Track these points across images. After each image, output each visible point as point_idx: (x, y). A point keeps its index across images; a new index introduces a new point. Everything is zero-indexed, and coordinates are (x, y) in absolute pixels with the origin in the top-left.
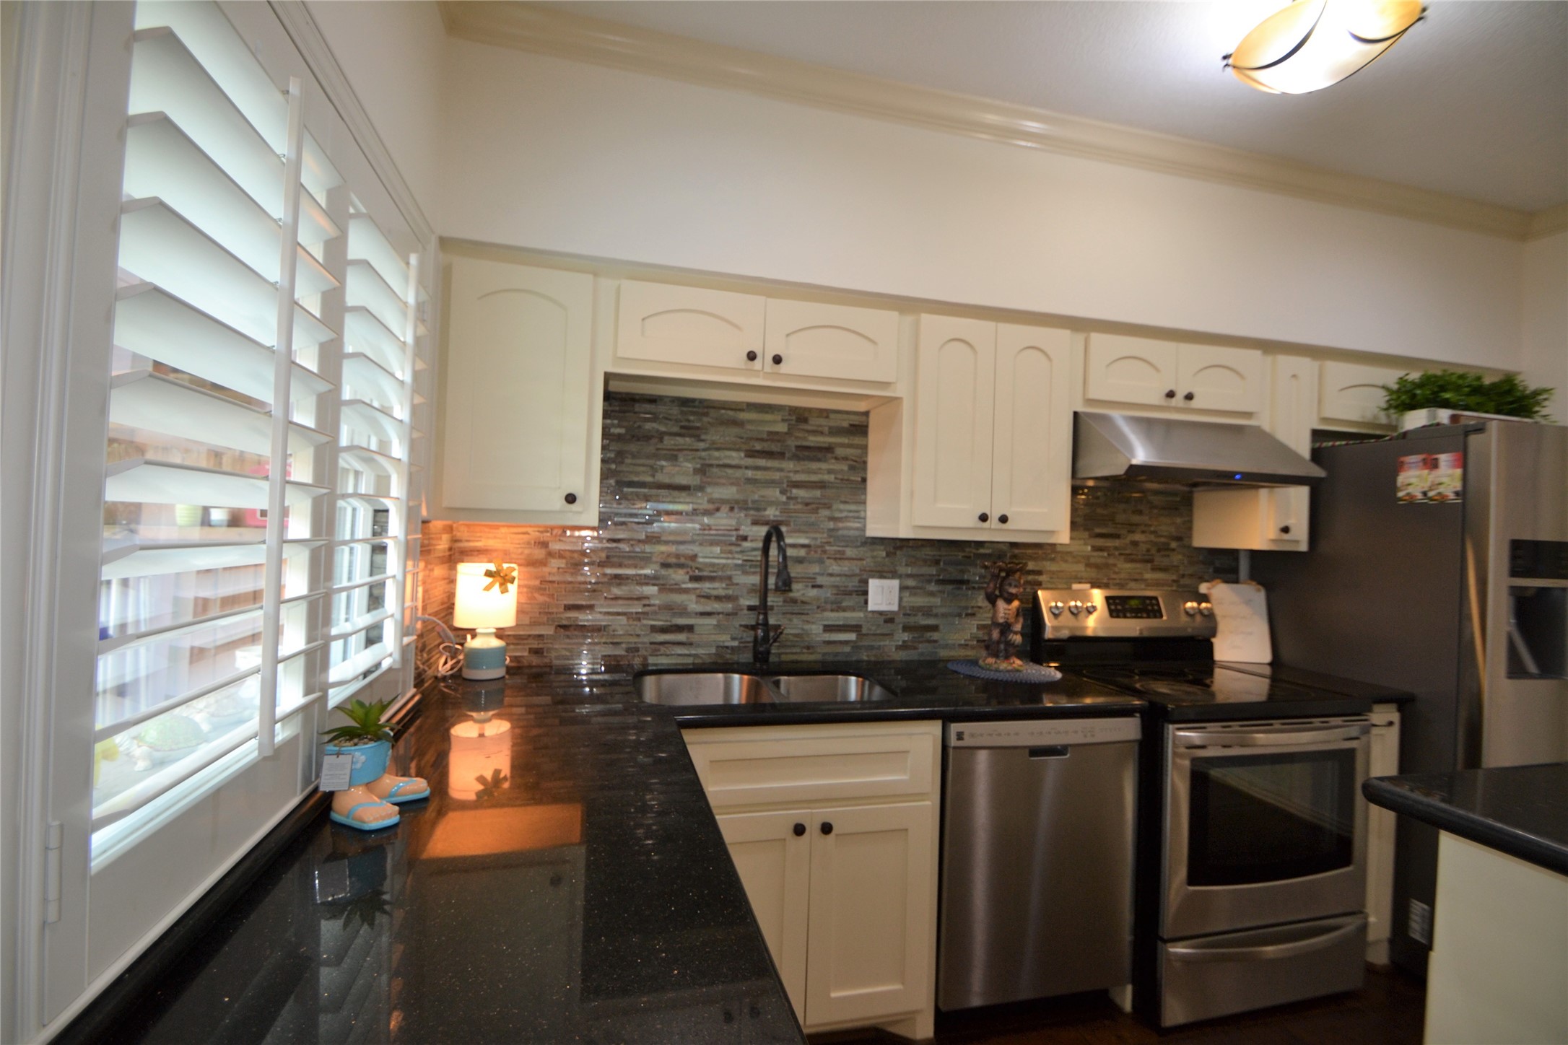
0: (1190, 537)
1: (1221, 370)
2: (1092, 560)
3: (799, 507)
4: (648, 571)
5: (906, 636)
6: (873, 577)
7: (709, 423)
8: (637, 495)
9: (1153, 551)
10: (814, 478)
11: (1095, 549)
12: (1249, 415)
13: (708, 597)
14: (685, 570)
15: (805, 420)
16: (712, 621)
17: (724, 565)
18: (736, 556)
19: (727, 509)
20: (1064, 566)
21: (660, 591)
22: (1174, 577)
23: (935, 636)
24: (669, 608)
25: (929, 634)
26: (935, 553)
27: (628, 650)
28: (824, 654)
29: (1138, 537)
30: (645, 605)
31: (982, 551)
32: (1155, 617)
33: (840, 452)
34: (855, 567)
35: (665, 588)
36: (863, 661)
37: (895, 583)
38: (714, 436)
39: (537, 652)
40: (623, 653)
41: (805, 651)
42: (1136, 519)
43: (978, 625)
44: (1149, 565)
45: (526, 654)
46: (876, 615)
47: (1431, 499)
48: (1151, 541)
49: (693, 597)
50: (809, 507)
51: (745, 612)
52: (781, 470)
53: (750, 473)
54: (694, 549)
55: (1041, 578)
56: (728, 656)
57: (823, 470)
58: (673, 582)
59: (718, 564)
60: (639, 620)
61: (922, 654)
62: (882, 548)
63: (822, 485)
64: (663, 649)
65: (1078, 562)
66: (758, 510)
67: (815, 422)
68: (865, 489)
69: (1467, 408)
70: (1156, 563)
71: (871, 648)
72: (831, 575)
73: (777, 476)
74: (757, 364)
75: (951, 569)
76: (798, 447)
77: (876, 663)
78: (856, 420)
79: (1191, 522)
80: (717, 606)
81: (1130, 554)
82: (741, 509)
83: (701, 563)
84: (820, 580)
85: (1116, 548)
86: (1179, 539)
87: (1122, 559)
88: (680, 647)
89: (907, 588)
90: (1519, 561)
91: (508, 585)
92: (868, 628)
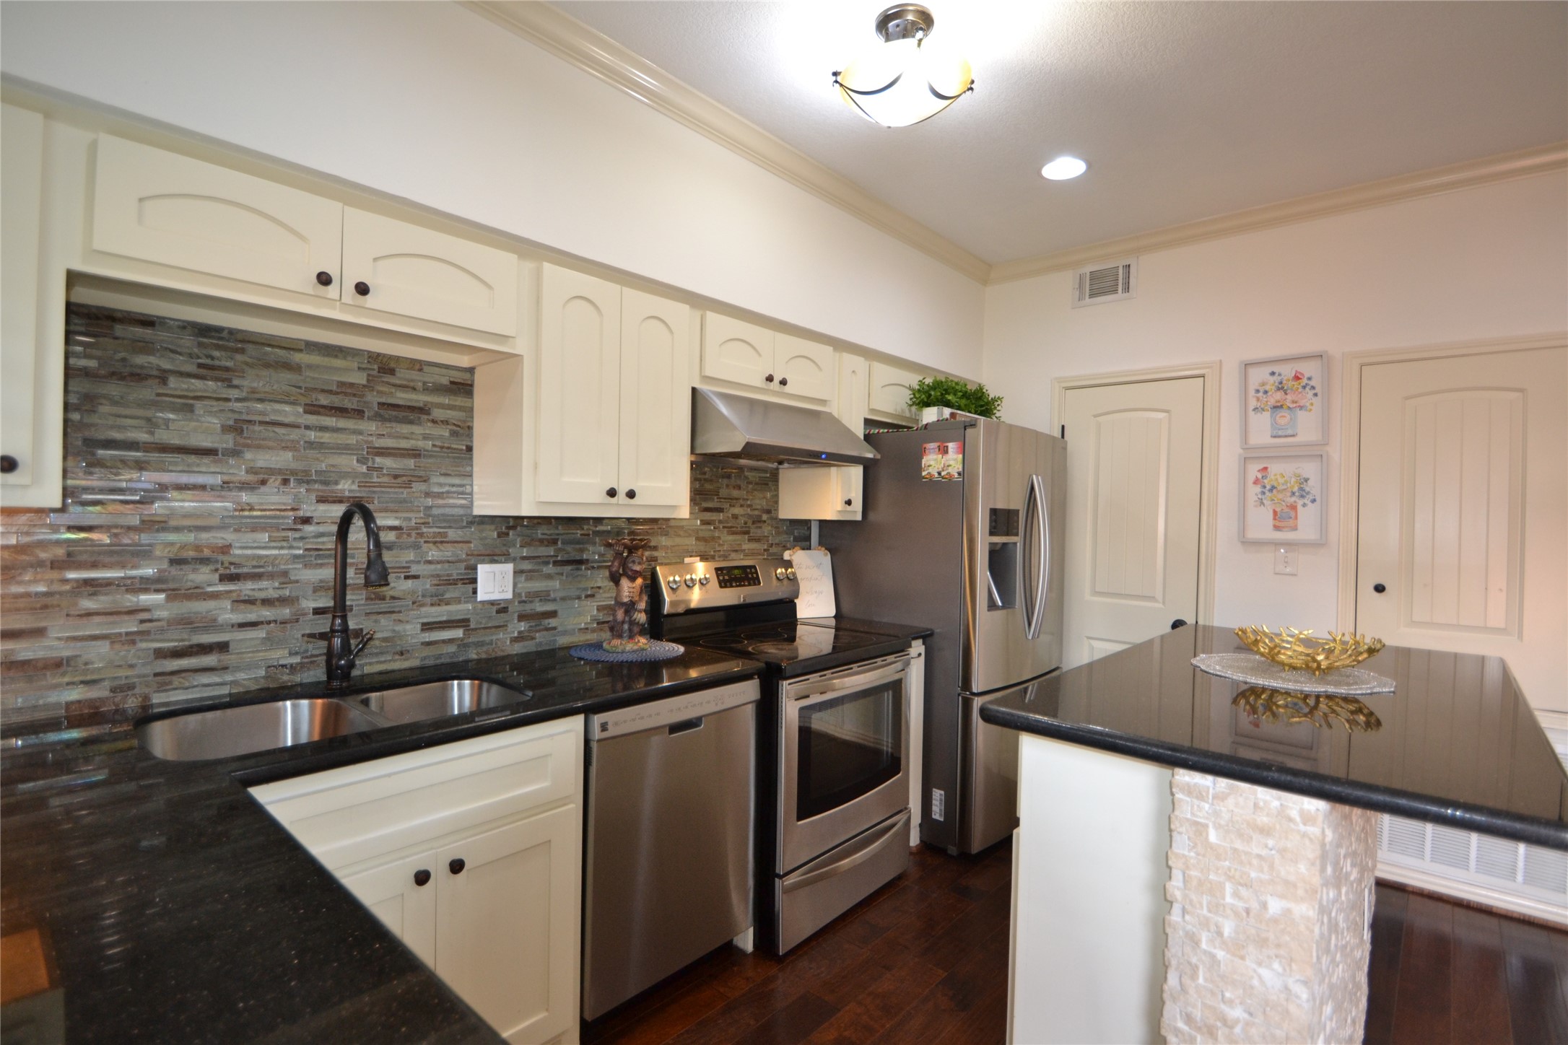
0: (777, 510)
1: (805, 360)
2: (701, 534)
3: (385, 479)
4: (149, 571)
5: (523, 626)
6: (483, 562)
7: (247, 364)
8: (124, 462)
9: (750, 523)
10: (404, 444)
11: (704, 522)
12: (823, 402)
13: (251, 602)
14: (212, 567)
15: (392, 372)
16: (260, 633)
17: (276, 557)
18: (295, 544)
19: (279, 481)
20: (678, 541)
21: (168, 599)
22: (766, 547)
23: (553, 622)
24: (186, 622)
25: (547, 621)
26: (552, 532)
27: (113, 690)
28: (424, 658)
29: (737, 510)
30: (142, 621)
31: (600, 528)
32: (755, 584)
33: (438, 414)
34: (461, 552)
35: (175, 595)
36: (471, 660)
37: (509, 568)
38: (250, 381)
40: (105, 693)
41: (397, 657)
42: (735, 493)
43: (598, 606)
44: (746, 536)
46: (486, 606)
47: (943, 478)
48: (748, 514)
49: (227, 604)
50: (399, 480)
51: (311, 616)
52: (360, 433)
53: (312, 435)
54: (229, 536)
55: (657, 554)
56: (285, 678)
57: (416, 435)
58: (189, 584)
59: (267, 556)
60: (133, 642)
61: (540, 644)
62: (493, 527)
63: (415, 453)
64: (176, 681)
65: (690, 536)
66: (326, 483)
67: (403, 375)
68: (471, 459)
69: (959, 408)
70: (751, 535)
71: (481, 644)
72: (430, 562)
73: (352, 440)
74: (332, 291)
75: (569, 548)
76: (381, 405)
77: (487, 660)
78: (458, 377)
79: (777, 496)
80: (267, 613)
81: (731, 527)
82: (300, 482)
83: (239, 556)
84: (415, 570)
85: (720, 522)
86: (769, 512)
87: (725, 532)
88: (208, 674)
89: (522, 572)
90: (994, 523)
92: (478, 622)
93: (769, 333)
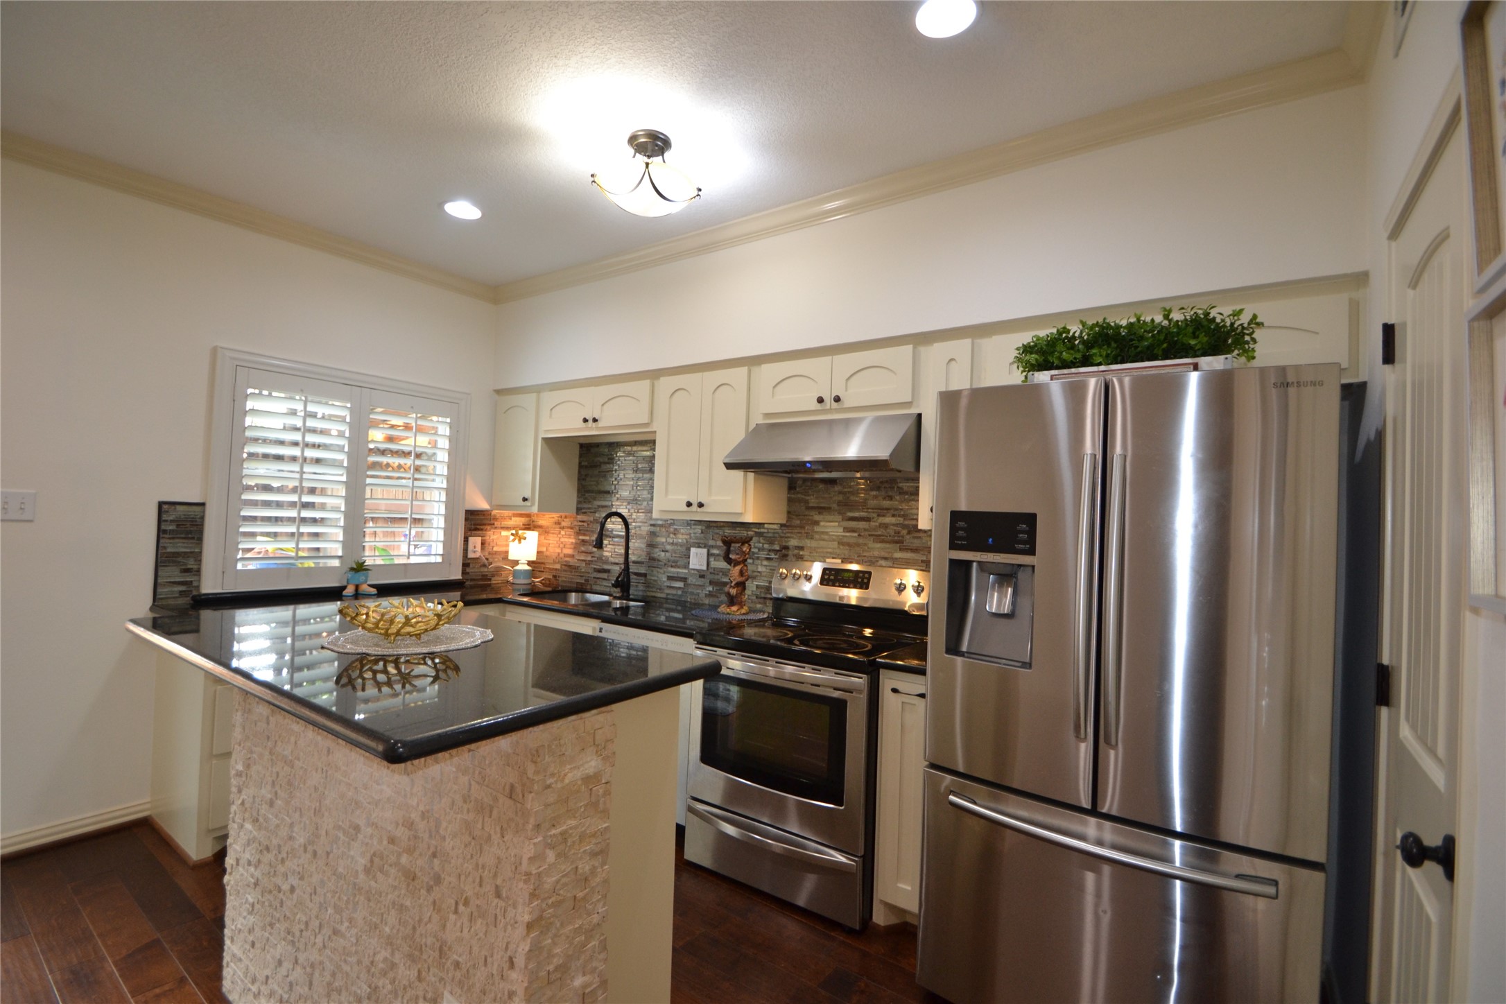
2: (845, 540)
5: (711, 588)
6: (694, 547)
9: (904, 532)
11: (846, 529)
22: (924, 558)
28: (668, 594)
29: (888, 520)
30: (592, 557)
32: (861, 589)
34: (681, 539)
36: (688, 602)
37: (705, 551)
39: (555, 577)
40: (583, 581)
41: (659, 591)
42: (886, 503)
43: (757, 585)
44: (898, 545)
45: (551, 577)
46: (696, 573)
55: (802, 553)
60: (590, 564)
62: (700, 527)
64: (598, 582)
65: (834, 540)
70: (906, 544)
71: (692, 593)
72: (673, 544)
81: (879, 536)
85: (865, 530)
87: (872, 540)
88: (604, 581)
89: (713, 555)
90: (961, 533)
91: (522, 541)
92: (691, 580)
93: (826, 360)
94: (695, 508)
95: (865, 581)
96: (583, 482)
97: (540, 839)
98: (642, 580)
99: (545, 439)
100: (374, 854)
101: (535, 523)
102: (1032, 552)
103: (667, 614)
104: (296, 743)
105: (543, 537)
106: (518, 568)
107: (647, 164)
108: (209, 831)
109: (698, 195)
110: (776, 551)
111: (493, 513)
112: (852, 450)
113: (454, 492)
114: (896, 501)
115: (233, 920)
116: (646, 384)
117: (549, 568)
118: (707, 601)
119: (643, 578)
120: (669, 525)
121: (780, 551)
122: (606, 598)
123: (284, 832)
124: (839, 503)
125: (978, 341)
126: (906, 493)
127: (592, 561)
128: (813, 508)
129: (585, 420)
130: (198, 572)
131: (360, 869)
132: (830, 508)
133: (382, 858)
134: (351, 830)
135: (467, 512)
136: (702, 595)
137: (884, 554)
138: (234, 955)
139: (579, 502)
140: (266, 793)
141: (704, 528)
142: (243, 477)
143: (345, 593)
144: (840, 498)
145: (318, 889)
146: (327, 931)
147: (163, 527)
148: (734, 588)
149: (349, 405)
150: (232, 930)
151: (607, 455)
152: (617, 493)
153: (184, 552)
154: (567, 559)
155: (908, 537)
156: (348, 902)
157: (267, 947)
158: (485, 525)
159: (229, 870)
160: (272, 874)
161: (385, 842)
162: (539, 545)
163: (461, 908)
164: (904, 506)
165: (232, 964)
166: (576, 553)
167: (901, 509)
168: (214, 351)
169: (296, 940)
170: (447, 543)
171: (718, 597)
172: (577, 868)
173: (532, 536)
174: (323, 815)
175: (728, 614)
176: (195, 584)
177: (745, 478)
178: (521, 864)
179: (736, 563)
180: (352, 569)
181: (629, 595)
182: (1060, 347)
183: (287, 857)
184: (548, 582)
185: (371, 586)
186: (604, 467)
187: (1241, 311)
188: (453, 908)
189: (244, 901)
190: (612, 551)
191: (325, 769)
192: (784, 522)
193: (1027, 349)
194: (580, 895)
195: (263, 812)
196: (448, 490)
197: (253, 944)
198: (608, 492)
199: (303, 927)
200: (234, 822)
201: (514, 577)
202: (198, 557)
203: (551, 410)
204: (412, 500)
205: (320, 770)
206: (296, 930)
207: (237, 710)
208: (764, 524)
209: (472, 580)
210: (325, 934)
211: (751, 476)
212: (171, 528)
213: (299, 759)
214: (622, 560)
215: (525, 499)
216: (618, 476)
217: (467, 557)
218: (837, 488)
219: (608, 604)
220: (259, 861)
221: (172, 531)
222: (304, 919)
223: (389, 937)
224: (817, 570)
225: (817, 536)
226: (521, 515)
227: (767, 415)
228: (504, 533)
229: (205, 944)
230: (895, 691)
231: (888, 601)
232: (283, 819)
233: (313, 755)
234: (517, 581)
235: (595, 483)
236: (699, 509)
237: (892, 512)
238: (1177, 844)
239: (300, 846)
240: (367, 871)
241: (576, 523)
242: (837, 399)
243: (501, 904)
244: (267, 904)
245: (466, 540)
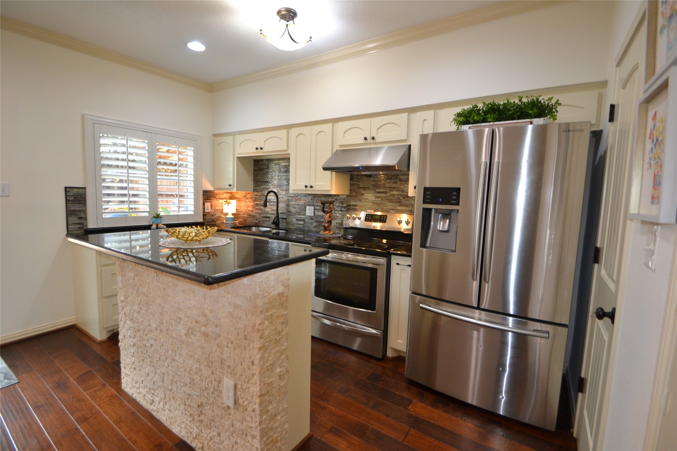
1: (390, 124)
2: (376, 202)
5: (316, 224)
6: (308, 206)
9: (402, 198)
11: (376, 197)
12: (403, 141)
13: (273, 210)
19: (276, 187)
22: (410, 209)
28: (296, 227)
30: (262, 211)
32: (383, 223)
34: (302, 202)
36: (305, 230)
37: (313, 208)
39: (244, 220)
40: (258, 222)
41: (292, 225)
42: (394, 185)
43: (336, 222)
45: (243, 220)
46: (309, 217)
55: (356, 208)
62: (310, 197)
64: (265, 222)
65: (371, 202)
71: (307, 226)
72: (298, 205)
74: (259, 150)
81: (391, 200)
83: (271, 201)
84: (296, 206)
85: (384, 197)
87: (387, 201)
89: (317, 209)
90: (428, 197)
91: (229, 204)
92: (307, 221)
93: (367, 120)
94: (309, 188)
95: (385, 219)
96: (256, 177)
97: (262, 316)
98: (285, 221)
99: (237, 157)
100: (189, 328)
101: (235, 197)
102: (458, 204)
103: (296, 236)
104: (148, 287)
105: (238, 203)
106: (228, 216)
107: (287, 25)
108: (104, 328)
109: (310, 40)
110: (345, 207)
111: (215, 192)
112: (378, 161)
113: (197, 182)
114: (398, 184)
115: (124, 360)
116: (285, 131)
117: (242, 217)
118: (314, 230)
119: (285, 220)
120: (296, 196)
121: (347, 207)
122: (269, 229)
123: (146, 323)
124: (373, 186)
125: (437, 111)
126: (402, 180)
127: (261, 213)
128: (361, 188)
129: (257, 149)
130: (86, 219)
131: (183, 334)
132: (369, 188)
133: (193, 329)
134: (178, 319)
135: (204, 191)
136: (312, 227)
137: (393, 208)
138: (126, 374)
139: (254, 187)
140: (136, 308)
141: (312, 197)
142: (102, 175)
143: (152, 228)
144: (373, 183)
145: (164, 344)
146: (169, 360)
147: (68, 198)
148: (327, 223)
149: (147, 142)
150: (124, 364)
151: (267, 165)
152: (272, 182)
153: (79, 210)
154: (250, 212)
155: (403, 200)
156: (178, 348)
157: (141, 369)
158: (211, 197)
159: (120, 340)
160: (141, 340)
161: (194, 323)
162: (237, 206)
163: (230, 345)
164: (402, 187)
165: (126, 377)
166: (254, 210)
167: (401, 188)
168: (83, 116)
169: (155, 365)
170: (195, 206)
171: (319, 228)
172: (276, 328)
173: (234, 202)
174: (164, 315)
175: (324, 235)
176: (85, 224)
177: (331, 174)
178: (255, 326)
179: (327, 213)
180: (154, 217)
181: (279, 228)
182: (473, 114)
183: (148, 333)
184: (241, 223)
185: (163, 224)
186: (266, 170)
187: (552, 98)
188: (226, 345)
189: (129, 352)
190: (271, 209)
191: (163, 296)
192: (348, 194)
193: (459, 115)
194: (278, 338)
195: (135, 316)
196: (194, 181)
197: (135, 369)
198: (267, 182)
199: (158, 359)
200: (121, 321)
201: (226, 221)
202: (85, 212)
203: (240, 144)
204: (179, 186)
205: (161, 297)
206: (155, 361)
207: (118, 275)
208: (339, 195)
209: (207, 222)
210: (168, 362)
211: (334, 173)
212: (71, 199)
213: (150, 293)
214: (275, 212)
215: (230, 185)
216: (272, 174)
217: (205, 212)
218: (372, 179)
219: (270, 231)
220: (135, 336)
221: (72, 200)
222: (158, 356)
223: (198, 359)
224: (363, 215)
225: (363, 200)
226: (228, 193)
227: (341, 146)
228: (221, 201)
229: (111, 371)
230: (398, 264)
231: (394, 228)
232: (145, 318)
233: (157, 291)
234: (228, 222)
235: (260, 178)
236: (311, 189)
237: (396, 189)
238: (511, 319)
239: (154, 328)
240: (186, 335)
241: (253, 196)
242: (373, 138)
243: (247, 342)
244: (140, 352)
245: (204, 204)
